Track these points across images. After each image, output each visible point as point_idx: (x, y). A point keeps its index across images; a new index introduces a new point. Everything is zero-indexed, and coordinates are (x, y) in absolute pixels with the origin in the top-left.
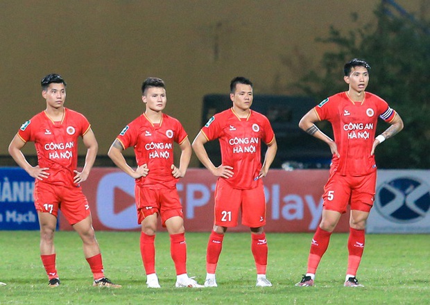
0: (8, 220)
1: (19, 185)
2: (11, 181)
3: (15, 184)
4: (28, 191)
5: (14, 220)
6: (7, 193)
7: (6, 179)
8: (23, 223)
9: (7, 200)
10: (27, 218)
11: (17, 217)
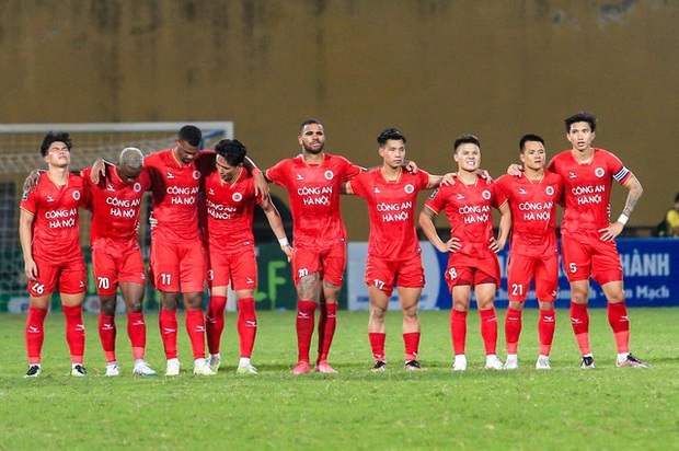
0: (638, 295)
1: (650, 258)
2: (641, 254)
3: (646, 257)
4: (661, 264)
5: (646, 296)
6: (636, 266)
7: (636, 251)
8: (655, 299)
9: (637, 274)
10: (660, 293)
11: (649, 292)
